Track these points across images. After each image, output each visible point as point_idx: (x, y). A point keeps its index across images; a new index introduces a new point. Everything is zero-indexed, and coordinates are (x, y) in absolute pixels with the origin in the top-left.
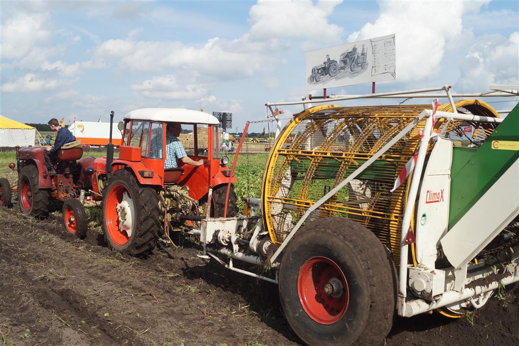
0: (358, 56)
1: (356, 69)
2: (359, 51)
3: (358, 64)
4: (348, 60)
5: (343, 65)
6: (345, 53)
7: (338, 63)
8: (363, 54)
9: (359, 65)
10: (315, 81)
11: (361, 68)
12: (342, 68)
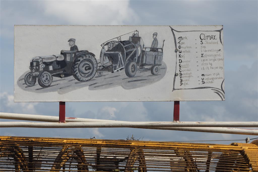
0: (143, 52)
1: (138, 73)
2: (147, 42)
3: (143, 65)
4: (120, 55)
5: (107, 62)
6: (113, 42)
7: (98, 57)
8: (154, 49)
9: (146, 67)
10: (37, 86)
11: (149, 73)
12: (105, 68)
